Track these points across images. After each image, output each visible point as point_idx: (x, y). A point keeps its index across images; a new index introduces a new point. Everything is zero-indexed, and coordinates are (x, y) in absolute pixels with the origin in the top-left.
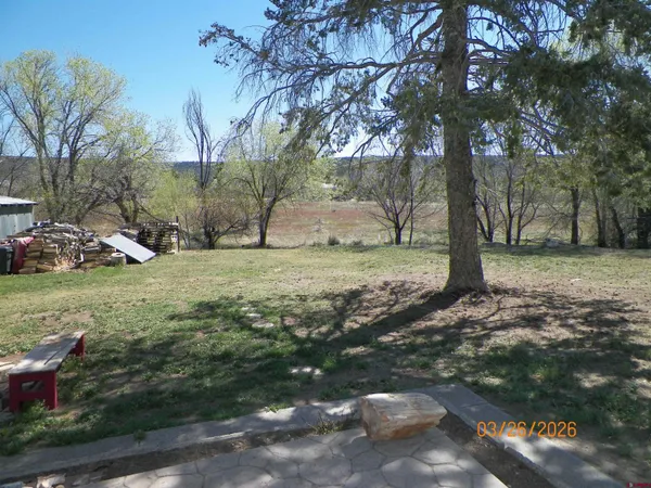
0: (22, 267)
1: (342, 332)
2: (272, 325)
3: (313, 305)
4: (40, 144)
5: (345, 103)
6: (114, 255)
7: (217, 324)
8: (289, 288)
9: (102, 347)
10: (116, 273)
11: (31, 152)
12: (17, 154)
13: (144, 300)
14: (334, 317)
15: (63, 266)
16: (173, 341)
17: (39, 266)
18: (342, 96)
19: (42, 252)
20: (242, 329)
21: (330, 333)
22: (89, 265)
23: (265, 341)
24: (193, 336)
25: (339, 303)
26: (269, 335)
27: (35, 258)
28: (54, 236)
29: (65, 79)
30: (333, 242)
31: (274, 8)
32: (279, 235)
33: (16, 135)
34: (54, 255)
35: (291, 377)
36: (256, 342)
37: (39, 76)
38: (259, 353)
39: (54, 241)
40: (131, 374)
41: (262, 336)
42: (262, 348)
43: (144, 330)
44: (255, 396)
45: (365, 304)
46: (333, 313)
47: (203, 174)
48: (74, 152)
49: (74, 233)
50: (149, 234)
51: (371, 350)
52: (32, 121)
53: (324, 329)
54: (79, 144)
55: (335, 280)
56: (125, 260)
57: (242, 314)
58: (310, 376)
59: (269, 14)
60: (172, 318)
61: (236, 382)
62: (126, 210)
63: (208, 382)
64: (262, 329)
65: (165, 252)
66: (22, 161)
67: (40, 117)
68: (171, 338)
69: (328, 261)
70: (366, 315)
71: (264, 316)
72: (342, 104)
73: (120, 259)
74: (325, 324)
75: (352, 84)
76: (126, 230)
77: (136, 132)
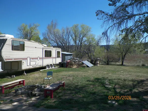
0: (67, 66)
1: (131, 92)
2: (111, 87)
3: (127, 83)
4: (76, 42)
5: (139, 26)
6: (84, 65)
7: (97, 84)
8: (122, 77)
9: (70, 86)
10: (83, 69)
11: (74, 44)
12: (72, 44)
13: (85, 76)
14: (131, 87)
15: (75, 67)
16: (85, 87)
17: (70, 66)
18: (139, 24)
19: (71, 64)
20: (102, 86)
21: (127, 92)
22: (79, 67)
23: (106, 91)
24: (90, 86)
25: (135, 83)
26: (109, 89)
27: (70, 65)
28: (74, 60)
29: (80, 29)
30: (143, 65)
31: (111, 3)
32: (128, 62)
33: (72, 41)
34: (73, 64)
35: (108, 104)
36: (104, 91)
37: (76, 29)
38: (102, 94)
39: (74, 62)
40: (71, 93)
41: (107, 89)
42: (104, 93)
43: (80, 83)
44: (94, 107)
45: (144, 85)
46: (132, 86)
47: (107, 47)
48: (81, 43)
49: (78, 60)
50: (93, 61)
51: (139, 100)
52: (74, 38)
53: (126, 90)
54: (82, 42)
55: (138, 76)
56: (86, 66)
57: (104, 82)
58: (113, 104)
59: (110, 5)
60: (88, 81)
61: (92, 101)
62: (89, 55)
63: (85, 100)
64: (108, 87)
65: (96, 65)
66: (73, 46)
67: (76, 37)
68: (85, 86)
69: (139, 70)
70: (142, 88)
71: (110, 84)
72: (138, 26)
73: (85, 66)
74: (127, 89)
75: (142, 20)
76: (88, 60)
77: (93, 39)
